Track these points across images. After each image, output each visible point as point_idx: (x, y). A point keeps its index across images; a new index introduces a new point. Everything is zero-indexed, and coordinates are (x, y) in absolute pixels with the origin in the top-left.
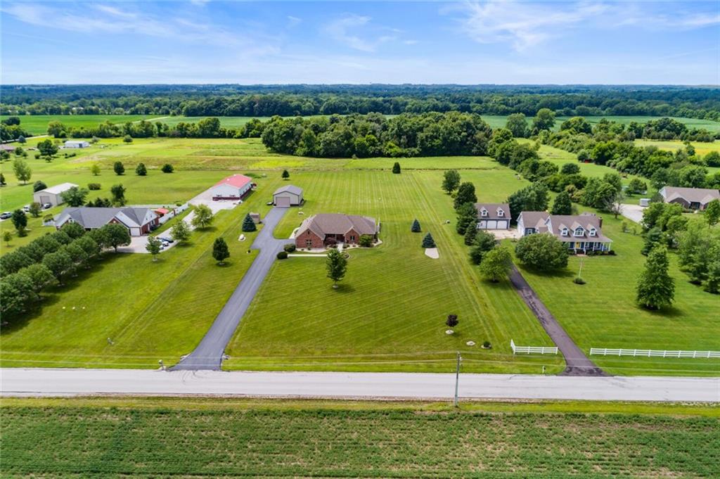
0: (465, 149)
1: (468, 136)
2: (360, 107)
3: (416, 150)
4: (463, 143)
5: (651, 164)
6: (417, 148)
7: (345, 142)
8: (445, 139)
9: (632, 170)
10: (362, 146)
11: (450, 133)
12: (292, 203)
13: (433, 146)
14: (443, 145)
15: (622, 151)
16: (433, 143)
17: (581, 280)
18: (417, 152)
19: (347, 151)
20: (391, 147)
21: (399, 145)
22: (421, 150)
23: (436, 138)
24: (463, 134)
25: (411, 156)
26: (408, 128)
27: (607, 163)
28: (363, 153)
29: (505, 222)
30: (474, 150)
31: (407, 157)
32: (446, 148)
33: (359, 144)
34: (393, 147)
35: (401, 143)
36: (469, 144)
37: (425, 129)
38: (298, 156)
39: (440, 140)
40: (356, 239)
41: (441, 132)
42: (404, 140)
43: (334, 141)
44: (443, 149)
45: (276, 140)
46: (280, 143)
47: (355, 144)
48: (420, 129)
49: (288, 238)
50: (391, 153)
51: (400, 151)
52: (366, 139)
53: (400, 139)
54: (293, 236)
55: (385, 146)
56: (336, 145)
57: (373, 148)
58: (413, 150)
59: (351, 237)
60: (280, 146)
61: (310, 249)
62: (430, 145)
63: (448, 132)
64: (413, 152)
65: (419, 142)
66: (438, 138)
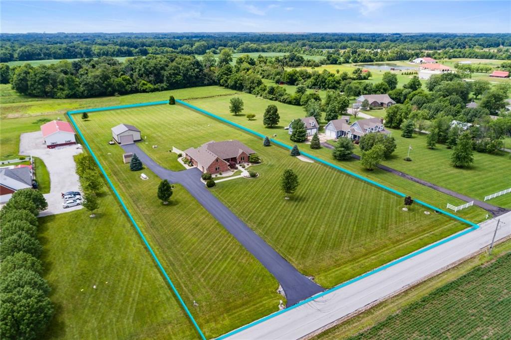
0: (199, 81)
1: (200, 72)
2: (54, 53)
3: (164, 85)
4: (197, 77)
5: (330, 82)
6: (165, 83)
7: (106, 82)
8: (185, 75)
9: (316, 87)
10: (120, 85)
11: (187, 70)
12: (135, 140)
13: (177, 81)
14: (184, 80)
15: (302, 75)
16: (176, 79)
17: (410, 159)
18: (165, 87)
19: (109, 90)
20: (144, 84)
21: (150, 82)
22: (168, 85)
24: (197, 70)
25: (162, 90)
26: (152, 68)
27: (296, 83)
28: (123, 91)
29: (316, 129)
30: (206, 82)
31: (160, 91)
32: (186, 82)
33: (118, 84)
34: (146, 85)
35: (151, 81)
36: (202, 78)
37: (166, 68)
38: (61, 99)
39: (181, 76)
40: (246, 159)
41: (182, 70)
42: (152, 78)
43: (96, 83)
44: (184, 83)
45: (32, 85)
46: (39, 89)
47: (114, 83)
48: (162, 68)
49: (186, 169)
50: (146, 89)
51: (152, 86)
52: (121, 79)
53: (149, 77)
54: (187, 166)
55: (139, 84)
56: (98, 86)
57: (130, 86)
58: (162, 85)
59: (242, 158)
60: (39, 91)
61: (221, 174)
62: (175, 80)
63: (186, 69)
64: (162, 87)
65: (165, 78)
66: (179, 75)
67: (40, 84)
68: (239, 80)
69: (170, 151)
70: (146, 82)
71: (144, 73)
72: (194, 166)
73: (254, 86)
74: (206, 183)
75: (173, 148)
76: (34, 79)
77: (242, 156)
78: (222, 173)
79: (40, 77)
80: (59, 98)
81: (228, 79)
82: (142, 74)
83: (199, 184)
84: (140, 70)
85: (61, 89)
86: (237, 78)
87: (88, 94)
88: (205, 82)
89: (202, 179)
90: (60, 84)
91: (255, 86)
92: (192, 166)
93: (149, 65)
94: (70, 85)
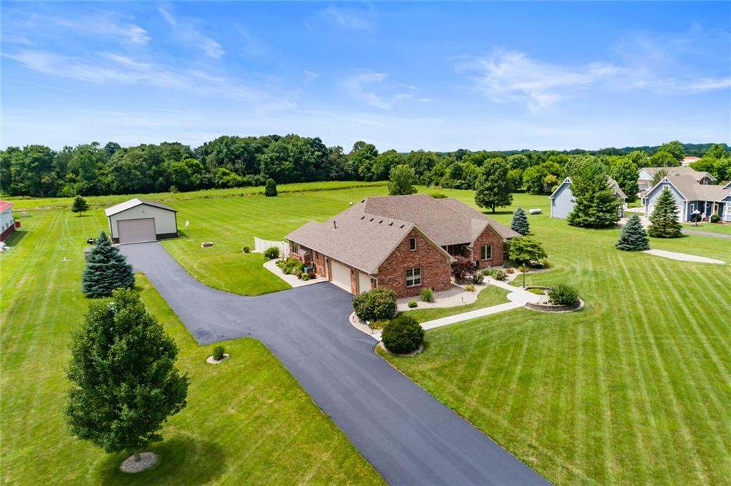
0: (321, 173)
1: (322, 156)
3: (260, 177)
4: (317, 165)
6: (262, 174)
7: (154, 167)
8: (296, 162)
10: (179, 172)
11: (301, 153)
13: (283, 169)
14: (295, 169)
16: (282, 166)
19: (158, 182)
20: (224, 174)
21: (236, 171)
22: (267, 176)
23: (283, 159)
24: (317, 154)
26: (242, 150)
28: (184, 184)
30: (333, 174)
31: (252, 186)
32: (299, 173)
33: (175, 170)
34: (228, 174)
35: (238, 170)
36: (325, 167)
37: (265, 150)
38: (68, 197)
39: (290, 162)
40: (497, 253)
41: (292, 151)
42: (240, 164)
43: (135, 168)
44: (296, 174)
45: (19, 173)
46: (29, 178)
47: (170, 170)
48: (259, 150)
49: (286, 287)
50: (229, 182)
51: (239, 178)
52: (184, 163)
53: (234, 164)
54: (293, 281)
55: (215, 174)
56: (138, 173)
57: (199, 176)
58: (257, 177)
59: (483, 250)
60: (28, 183)
61: (429, 299)
62: (279, 168)
63: (298, 150)
64: (258, 180)
65: (263, 166)
66: (287, 160)
67: (31, 169)
68: (392, 163)
69: (247, 250)
70: (227, 171)
71: (227, 155)
72: (319, 279)
73: (421, 169)
74: (378, 335)
75: (257, 240)
76: (22, 161)
77: (486, 242)
78: (434, 295)
79: (33, 158)
80: (65, 196)
81: (372, 165)
82: (223, 159)
83: (342, 336)
84: (219, 152)
85: (73, 181)
86: (388, 160)
87: (118, 187)
88: (331, 175)
89: (354, 319)
90: (73, 172)
91: (424, 170)
92: (313, 277)
93: (236, 145)
94: (86, 171)
